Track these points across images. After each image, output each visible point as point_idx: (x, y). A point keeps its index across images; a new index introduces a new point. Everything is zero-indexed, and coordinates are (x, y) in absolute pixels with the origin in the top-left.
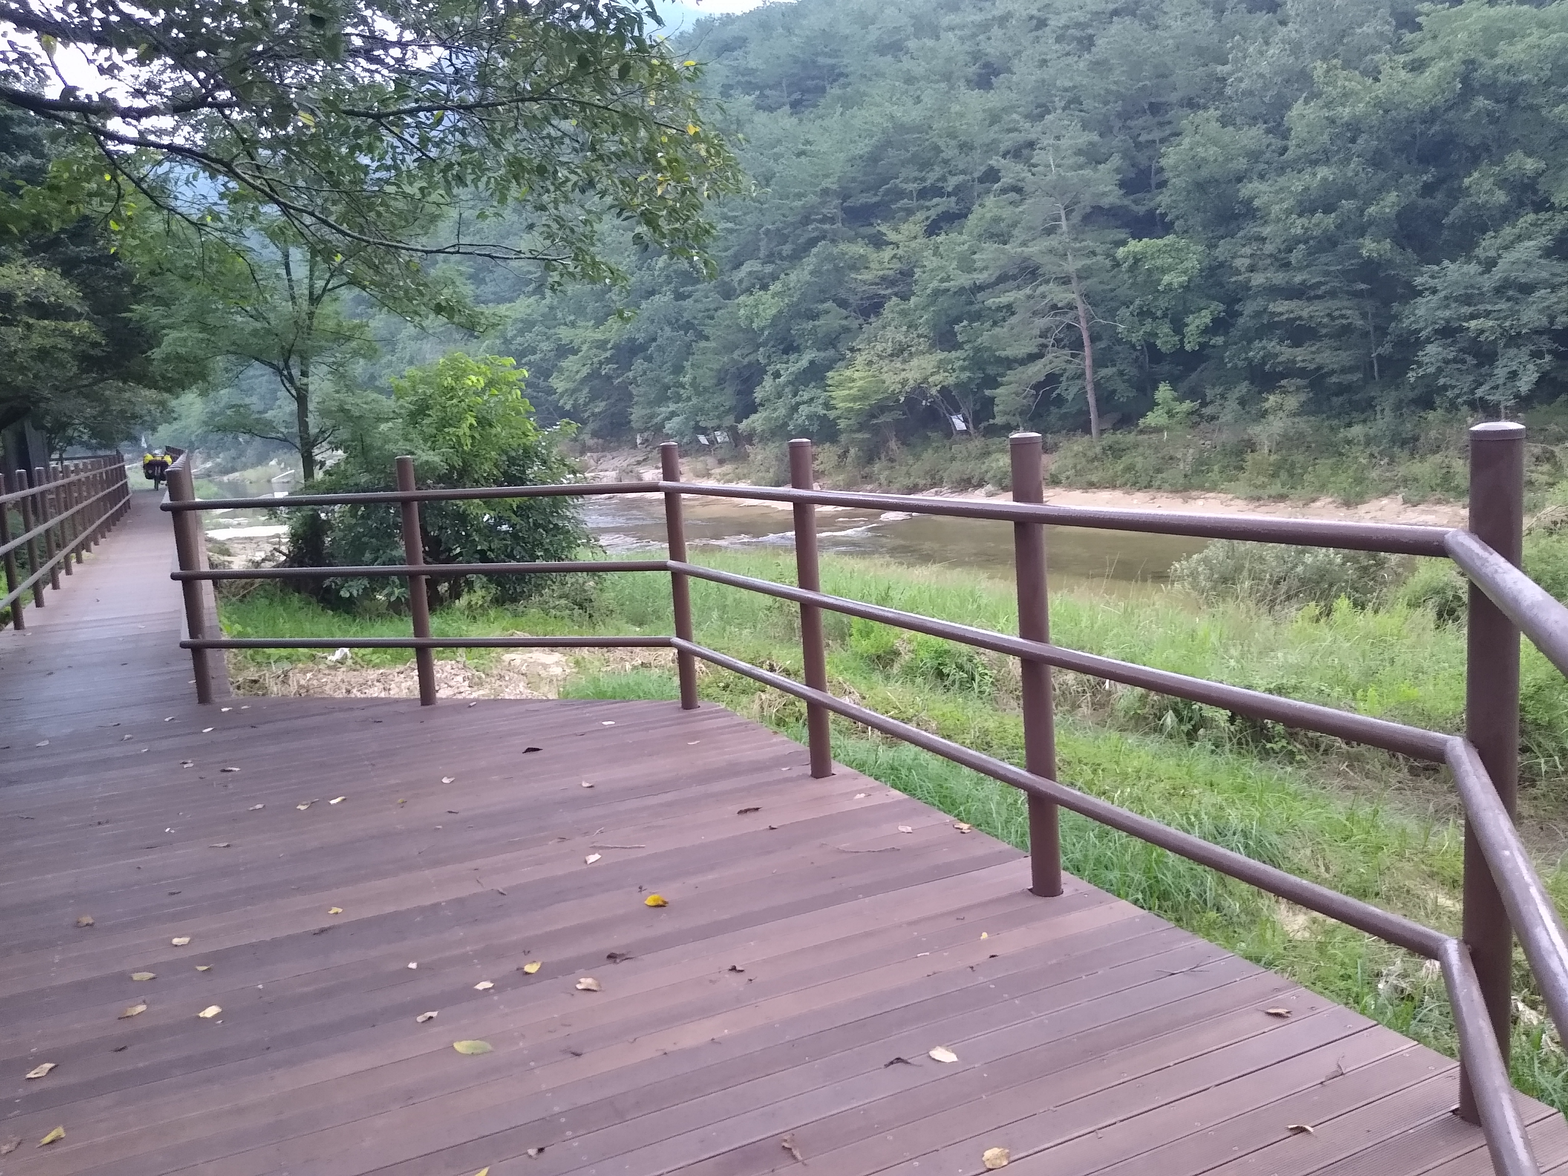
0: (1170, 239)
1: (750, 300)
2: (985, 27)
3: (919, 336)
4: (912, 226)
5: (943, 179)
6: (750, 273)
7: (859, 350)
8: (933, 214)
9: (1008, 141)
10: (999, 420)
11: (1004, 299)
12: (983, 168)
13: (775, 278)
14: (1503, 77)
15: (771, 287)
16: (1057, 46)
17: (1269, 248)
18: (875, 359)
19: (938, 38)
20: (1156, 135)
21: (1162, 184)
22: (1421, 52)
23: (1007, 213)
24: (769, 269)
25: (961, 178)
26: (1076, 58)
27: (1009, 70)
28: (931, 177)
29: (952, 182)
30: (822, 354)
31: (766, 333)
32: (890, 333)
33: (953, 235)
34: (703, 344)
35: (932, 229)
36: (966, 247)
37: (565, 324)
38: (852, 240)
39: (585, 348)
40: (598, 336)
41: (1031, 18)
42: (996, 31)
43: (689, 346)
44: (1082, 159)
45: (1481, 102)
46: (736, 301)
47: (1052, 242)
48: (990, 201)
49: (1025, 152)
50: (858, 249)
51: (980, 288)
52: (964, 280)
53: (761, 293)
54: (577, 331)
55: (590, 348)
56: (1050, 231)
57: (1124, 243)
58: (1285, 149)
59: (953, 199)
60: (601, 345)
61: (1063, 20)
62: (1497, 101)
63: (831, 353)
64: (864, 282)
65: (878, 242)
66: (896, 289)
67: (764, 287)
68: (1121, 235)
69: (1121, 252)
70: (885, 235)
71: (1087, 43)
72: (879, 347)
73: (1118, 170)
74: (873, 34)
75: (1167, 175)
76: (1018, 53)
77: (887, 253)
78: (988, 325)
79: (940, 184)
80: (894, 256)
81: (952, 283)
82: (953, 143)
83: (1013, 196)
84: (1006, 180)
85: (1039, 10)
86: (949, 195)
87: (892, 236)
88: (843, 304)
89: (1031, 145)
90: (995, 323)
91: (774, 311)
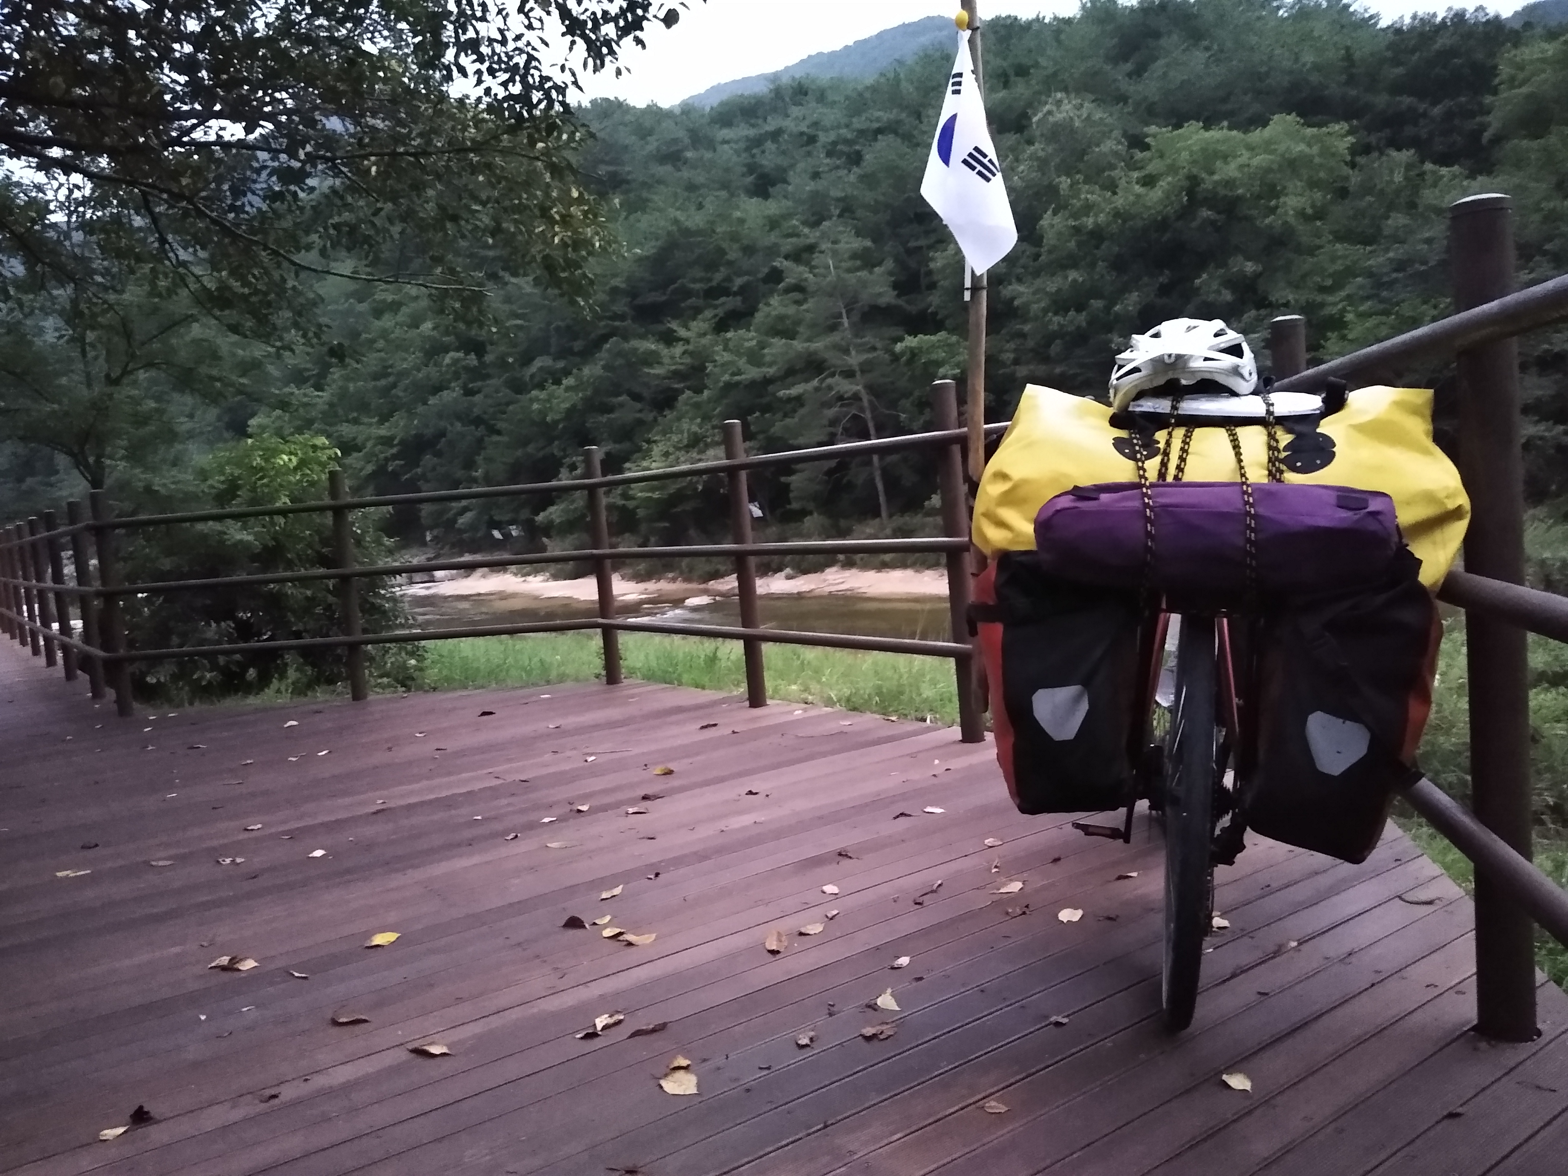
0: (942, 335)
1: (543, 395)
2: (757, 142)
3: (714, 427)
4: (701, 324)
5: (728, 279)
6: (541, 369)
7: (655, 442)
8: (720, 312)
9: (788, 244)
10: (795, 505)
11: (794, 391)
12: (766, 270)
13: (567, 373)
14: (1222, 192)
15: (564, 382)
16: (828, 161)
17: (1031, 343)
18: (671, 450)
19: (715, 150)
20: (922, 242)
21: (932, 286)
22: (1151, 168)
23: (791, 310)
24: (561, 364)
25: (746, 278)
26: (846, 171)
27: (785, 181)
28: (718, 277)
29: (739, 282)
30: (617, 446)
31: (561, 426)
32: (685, 425)
33: (741, 332)
34: (496, 438)
35: (721, 326)
36: (754, 342)
37: (348, 421)
38: (643, 337)
39: (369, 444)
40: (383, 431)
41: (802, 134)
42: (769, 145)
43: (480, 441)
44: (858, 263)
45: (1205, 213)
46: (528, 396)
47: (835, 338)
48: (775, 301)
49: (805, 256)
50: (650, 345)
51: (767, 381)
52: (752, 373)
53: (555, 387)
54: (361, 428)
55: (375, 445)
56: (833, 328)
57: (901, 339)
58: (1037, 256)
59: (739, 298)
60: (387, 441)
61: (832, 136)
62: (1219, 213)
63: (626, 446)
64: (657, 376)
65: (669, 339)
66: (688, 383)
67: (558, 382)
68: (897, 331)
69: (899, 347)
70: (675, 331)
71: (856, 159)
72: (675, 438)
73: (890, 273)
74: (652, 144)
75: (935, 278)
76: (792, 166)
77: (678, 349)
78: (779, 415)
79: (726, 284)
80: (684, 353)
81: (743, 377)
82: (736, 246)
83: (796, 295)
84: (789, 280)
85: (808, 127)
86: (735, 294)
87: (682, 333)
88: (636, 397)
89: (811, 249)
90: (785, 415)
91: (567, 405)
